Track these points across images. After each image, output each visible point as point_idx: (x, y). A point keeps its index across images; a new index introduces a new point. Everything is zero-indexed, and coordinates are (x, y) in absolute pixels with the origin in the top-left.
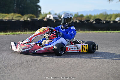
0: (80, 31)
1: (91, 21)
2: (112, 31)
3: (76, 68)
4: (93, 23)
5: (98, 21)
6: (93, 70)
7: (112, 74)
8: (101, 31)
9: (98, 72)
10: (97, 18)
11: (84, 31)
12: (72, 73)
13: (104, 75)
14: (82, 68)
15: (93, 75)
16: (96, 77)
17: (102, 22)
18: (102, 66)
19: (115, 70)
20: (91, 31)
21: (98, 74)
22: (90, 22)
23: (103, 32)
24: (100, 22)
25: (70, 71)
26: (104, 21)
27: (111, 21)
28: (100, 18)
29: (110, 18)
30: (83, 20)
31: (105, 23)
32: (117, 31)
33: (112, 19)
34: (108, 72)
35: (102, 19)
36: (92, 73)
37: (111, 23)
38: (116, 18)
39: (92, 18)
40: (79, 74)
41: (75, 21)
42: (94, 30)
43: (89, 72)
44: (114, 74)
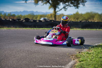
0: (12, 28)
1: (22, 19)
2: (38, 29)
3: (9, 58)
4: (23, 21)
5: (27, 20)
6: (23, 59)
7: (38, 62)
8: (29, 28)
9: (27, 60)
10: (26, 17)
11: (16, 27)
12: (5, 62)
13: (31, 63)
14: (14, 58)
15: (23, 63)
16: (26, 65)
17: (30, 21)
18: (30, 55)
19: (40, 59)
20: (22, 28)
21: (27, 63)
22: (20, 20)
23: (31, 28)
24: (29, 21)
25: (4, 60)
26: (32, 20)
27: (37, 20)
28: (28, 18)
29: (36, 18)
30: (15, 18)
31: (32, 22)
32: (42, 29)
33: (38, 19)
34: (35, 61)
35: (30, 18)
36: (23, 61)
37: (37, 22)
38: (41, 18)
39: (22, 17)
40: (11, 63)
41: (8, 20)
42: (24, 27)
43: (19, 61)
44: (39, 62)
